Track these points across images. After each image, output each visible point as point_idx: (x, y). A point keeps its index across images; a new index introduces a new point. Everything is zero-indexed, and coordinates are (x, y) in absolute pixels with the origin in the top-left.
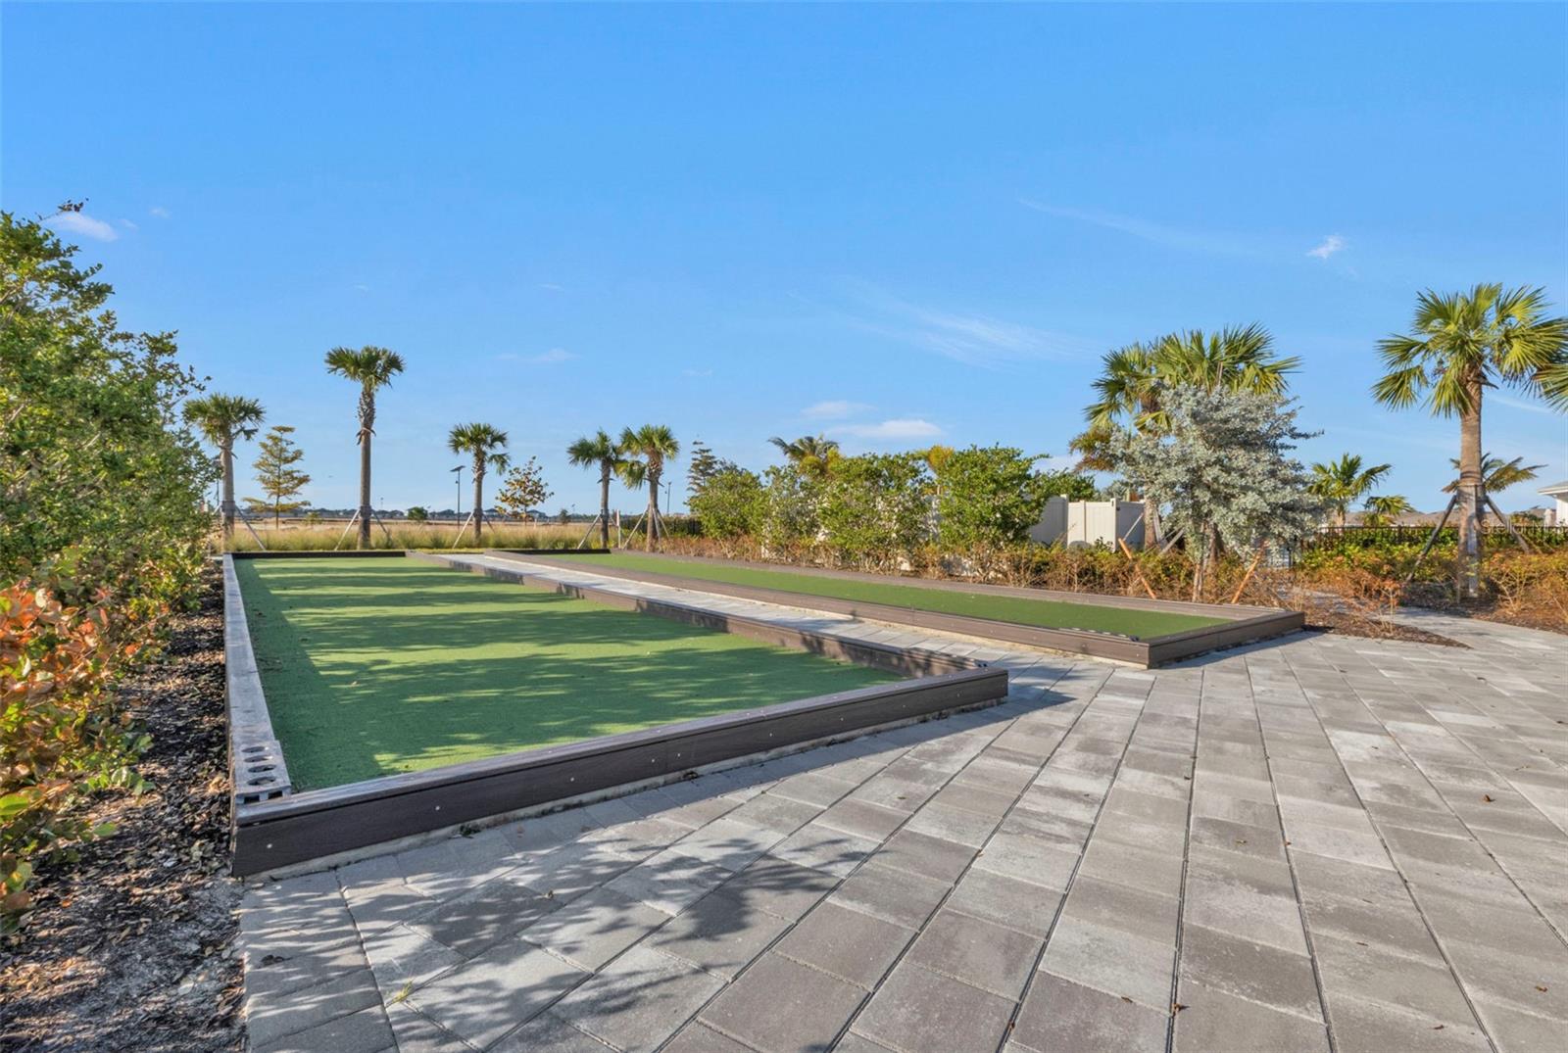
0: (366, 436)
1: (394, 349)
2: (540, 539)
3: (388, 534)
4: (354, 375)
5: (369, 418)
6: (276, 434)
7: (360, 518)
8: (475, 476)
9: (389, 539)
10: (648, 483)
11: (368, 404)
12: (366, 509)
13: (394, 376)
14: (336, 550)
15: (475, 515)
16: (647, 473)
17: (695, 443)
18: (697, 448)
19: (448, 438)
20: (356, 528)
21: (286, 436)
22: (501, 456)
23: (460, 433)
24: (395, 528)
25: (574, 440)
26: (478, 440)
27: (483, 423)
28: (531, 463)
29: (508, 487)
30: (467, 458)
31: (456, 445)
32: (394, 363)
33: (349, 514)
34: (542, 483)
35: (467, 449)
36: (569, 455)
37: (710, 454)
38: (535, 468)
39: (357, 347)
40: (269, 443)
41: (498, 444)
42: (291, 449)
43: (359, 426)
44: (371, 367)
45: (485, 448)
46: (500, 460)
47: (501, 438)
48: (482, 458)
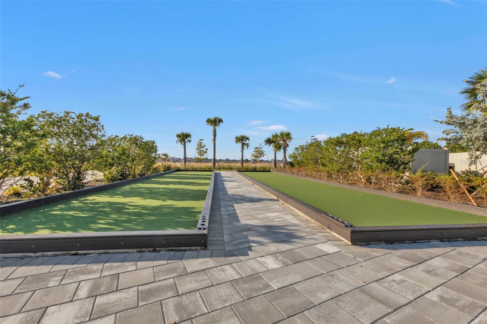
0: (214, 140)
1: (220, 117)
2: (257, 167)
3: (219, 166)
4: (211, 124)
5: (215, 136)
6: (200, 141)
7: (213, 161)
8: (241, 150)
9: (220, 167)
10: (283, 150)
11: (214, 132)
12: (214, 159)
13: (221, 124)
14: (207, 170)
15: (241, 161)
16: (282, 147)
17: (312, 137)
18: (313, 138)
19: (235, 140)
20: (212, 164)
21: (202, 141)
22: (247, 144)
23: (237, 138)
24: (221, 164)
25: (265, 139)
26: (242, 140)
27: (243, 135)
28: (260, 145)
29: (254, 152)
30: (240, 145)
31: (237, 141)
32: (221, 121)
33: (211, 160)
34: (263, 151)
35: (239, 142)
36: (265, 142)
37: (317, 140)
38: (261, 147)
39: (212, 118)
40: (199, 143)
41: (247, 140)
42: (203, 145)
43: (213, 138)
44: (215, 122)
45: (244, 142)
46: (247, 145)
47: (248, 139)
48: (243, 144)
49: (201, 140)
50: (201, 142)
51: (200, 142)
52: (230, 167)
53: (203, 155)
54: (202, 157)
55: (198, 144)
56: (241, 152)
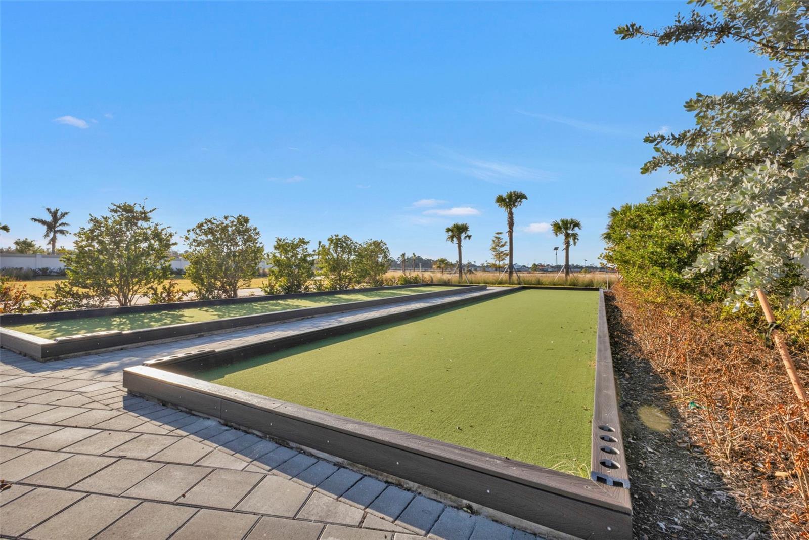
1: (519, 190)
3: (518, 279)
4: (505, 206)
7: (509, 270)
8: (565, 247)
11: (510, 218)
12: (511, 266)
13: (523, 203)
19: (552, 229)
21: (500, 236)
23: (556, 225)
24: (524, 275)
27: (569, 219)
30: (562, 237)
31: (556, 232)
32: (522, 196)
35: (561, 233)
39: (504, 194)
41: (576, 228)
44: (511, 201)
45: (570, 232)
46: (575, 236)
47: (577, 225)
48: (567, 235)
49: (498, 233)
50: (499, 238)
51: (496, 237)
52: (539, 281)
53: (503, 259)
54: (501, 263)
55: (494, 241)
56: (565, 251)
